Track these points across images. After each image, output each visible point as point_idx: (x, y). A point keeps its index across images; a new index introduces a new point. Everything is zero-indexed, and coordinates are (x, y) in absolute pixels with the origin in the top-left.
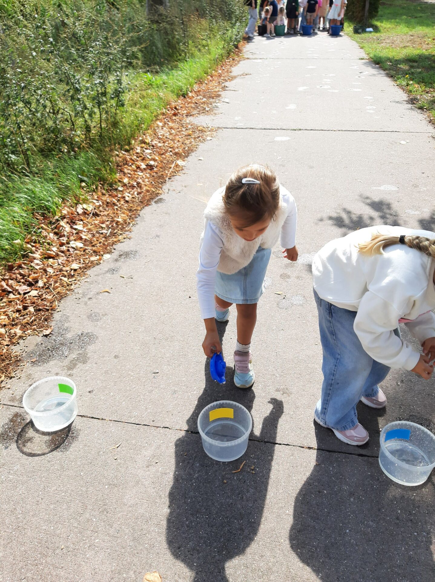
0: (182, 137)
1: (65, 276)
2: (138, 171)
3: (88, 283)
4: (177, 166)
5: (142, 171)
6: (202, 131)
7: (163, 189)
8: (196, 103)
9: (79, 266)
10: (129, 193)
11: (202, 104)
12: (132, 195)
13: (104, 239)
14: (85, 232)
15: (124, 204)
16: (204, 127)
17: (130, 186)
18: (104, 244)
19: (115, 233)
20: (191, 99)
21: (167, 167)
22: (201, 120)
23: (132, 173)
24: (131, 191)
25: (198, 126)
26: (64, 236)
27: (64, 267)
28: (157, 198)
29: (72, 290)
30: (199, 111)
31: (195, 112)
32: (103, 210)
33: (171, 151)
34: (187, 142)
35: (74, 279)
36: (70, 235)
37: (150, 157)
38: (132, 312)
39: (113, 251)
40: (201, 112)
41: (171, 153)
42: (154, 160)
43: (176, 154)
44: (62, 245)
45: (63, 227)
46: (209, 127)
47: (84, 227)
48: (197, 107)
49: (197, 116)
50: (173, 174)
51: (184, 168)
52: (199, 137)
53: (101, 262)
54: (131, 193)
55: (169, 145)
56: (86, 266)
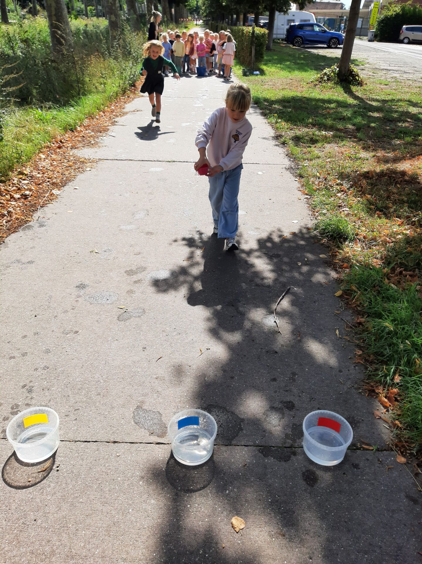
0: (62, 168)
2: (12, 201)
4: (51, 195)
5: (16, 200)
6: (83, 162)
7: (33, 217)
8: (83, 137)
11: (89, 137)
12: (1, 223)
16: (85, 159)
20: (79, 133)
21: (42, 196)
22: (84, 153)
23: (5, 203)
24: (1, 220)
25: (80, 157)
28: (26, 225)
30: (84, 144)
31: (81, 145)
33: (49, 181)
34: (67, 173)
37: (26, 188)
40: (86, 145)
41: (48, 183)
42: (30, 190)
43: (53, 184)
46: (90, 159)
48: (83, 141)
49: (81, 149)
50: (46, 202)
51: (58, 196)
52: (79, 168)
55: (48, 176)
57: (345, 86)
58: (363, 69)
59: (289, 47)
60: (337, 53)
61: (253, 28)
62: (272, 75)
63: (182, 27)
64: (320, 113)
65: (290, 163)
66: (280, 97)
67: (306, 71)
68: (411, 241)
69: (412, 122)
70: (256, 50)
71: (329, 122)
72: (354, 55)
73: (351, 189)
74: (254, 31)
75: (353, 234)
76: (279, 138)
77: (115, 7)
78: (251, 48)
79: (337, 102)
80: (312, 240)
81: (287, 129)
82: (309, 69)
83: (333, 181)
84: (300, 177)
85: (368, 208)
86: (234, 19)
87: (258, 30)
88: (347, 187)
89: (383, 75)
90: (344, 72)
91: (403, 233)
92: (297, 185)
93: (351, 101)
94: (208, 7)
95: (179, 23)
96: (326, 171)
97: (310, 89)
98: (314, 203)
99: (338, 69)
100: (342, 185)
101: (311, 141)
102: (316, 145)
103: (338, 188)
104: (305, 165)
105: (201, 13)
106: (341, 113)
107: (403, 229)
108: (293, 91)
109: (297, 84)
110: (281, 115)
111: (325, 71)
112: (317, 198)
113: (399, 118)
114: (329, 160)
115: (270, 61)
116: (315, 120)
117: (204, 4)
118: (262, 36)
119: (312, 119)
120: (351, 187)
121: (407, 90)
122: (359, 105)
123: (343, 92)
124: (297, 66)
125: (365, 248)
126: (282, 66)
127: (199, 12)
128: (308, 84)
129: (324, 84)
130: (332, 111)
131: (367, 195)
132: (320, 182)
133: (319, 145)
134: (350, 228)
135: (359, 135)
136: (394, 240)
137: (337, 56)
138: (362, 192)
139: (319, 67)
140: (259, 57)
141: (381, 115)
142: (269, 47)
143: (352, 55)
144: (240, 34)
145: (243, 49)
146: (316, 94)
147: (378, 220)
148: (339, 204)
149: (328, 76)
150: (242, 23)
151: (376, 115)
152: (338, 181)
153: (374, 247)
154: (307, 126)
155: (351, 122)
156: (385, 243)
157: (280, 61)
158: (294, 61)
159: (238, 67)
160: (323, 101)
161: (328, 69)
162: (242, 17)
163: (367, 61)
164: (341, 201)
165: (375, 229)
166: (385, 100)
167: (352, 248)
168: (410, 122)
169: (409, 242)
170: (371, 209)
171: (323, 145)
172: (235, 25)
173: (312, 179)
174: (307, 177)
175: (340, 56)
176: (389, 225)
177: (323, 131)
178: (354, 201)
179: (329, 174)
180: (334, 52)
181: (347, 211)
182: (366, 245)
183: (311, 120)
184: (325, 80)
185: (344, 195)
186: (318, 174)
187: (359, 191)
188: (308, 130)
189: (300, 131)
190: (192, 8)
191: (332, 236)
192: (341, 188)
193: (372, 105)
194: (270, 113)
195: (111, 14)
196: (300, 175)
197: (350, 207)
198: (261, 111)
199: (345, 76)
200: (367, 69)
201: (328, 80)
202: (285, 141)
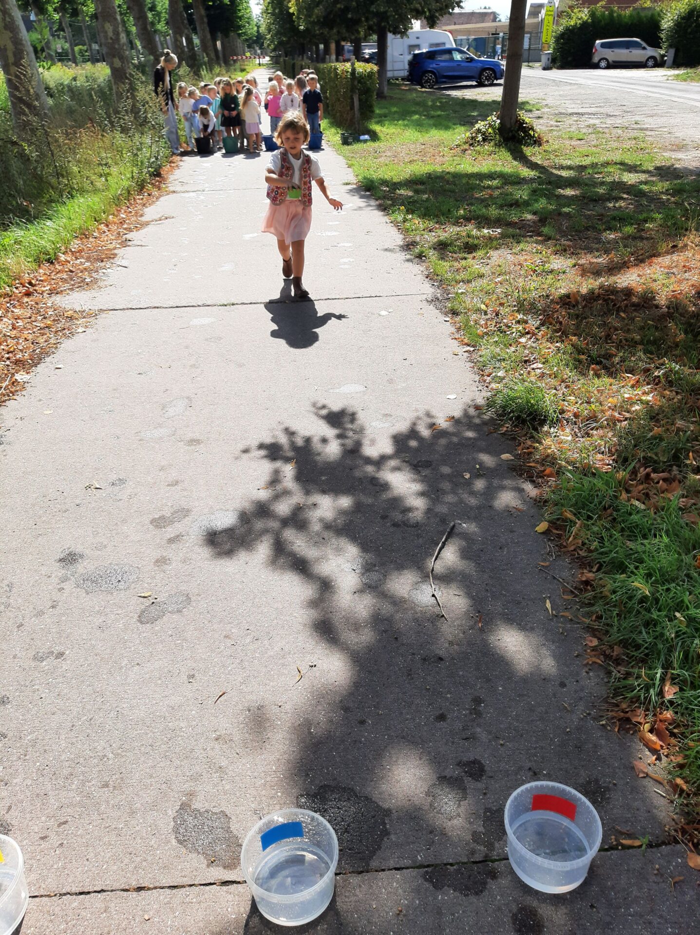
0: (34, 333)
8: (72, 272)
11: (81, 272)
20: (63, 265)
22: (74, 300)
25: (66, 309)
30: (73, 285)
31: (65, 287)
33: (8, 358)
34: (41, 339)
40: (76, 286)
41: (8, 363)
46: (85, 311)
48: (71, 279)
49: (68, 293)
51: (26, 385)
52: (64, 329)
57: (513, 147)
58: (539, 117)
59: (416, 90)
60: (494, 93)
61: (353, 64)
62: (390, 140)
63: (235, 70)
64: (477, 198)
65: (433, 291)
66: (407, 176)
67: (447, 128)
68: (658, 414)
69: (631, 199)
70: (360, 100)
71: (494, 212)
72: (523, 95)
73: (543, 328)
74: (354, 70)
75: (555, 411)
76: (412, 247)
77: (119, 44)
78: (352, 99)
79: (501, 176)
80: (485, 429)
81: (424, 230)
82: (450, 124)
83: (509, 317)
84: (453, 314)
85: (575, 359)
86: (321, 52)
87: (361, 67)
88: (536, 325)
89: (572, 124)
90: (509, 126)
91: (640, 400)
92: (449, 328)
93: (526, 172)
94: (276, 35)
95: (231, 65)
96: (496, 300)
97: (455, 158)
98: (481, 360)
99: (499, 121)
100: (526, 322)
101: (465, 248)
102: (474, 254)
103: (521, 328)
104: (460, 291)
105: (265, 45)
106: (511, 194)
107: (640, 393)
108: (428, 164)
109: (433, 151)
110: (412, 207)
111: (477, 126)
112: (487, 350)
113: (608, 194)
114: (499, 279)
115: (385, 117)
116: (470, 211)
117: (269, 30)
118: (368, 76)
119: (465, 209)
120: (542, 324)
121: (615, 145)
122: (539, 177)
123: (510, 158)
124: (431, 122)
125: (579, 435)
126: (406, 122)
127: (263, 42)
128: (451, 149)
129: (478, 148)
130: (497, 193)
131: (571, 337)
132: (487, 320)
133: (480, 253)
134: (548, 400)
135: (546, 230)
136: (627, 415)
137: (495, 99)
138: (563, 333)
139: (466, 120)
140: (367, 112)
141: (577, 192)
142: (383, 93)
143: (520, 95)
144: (332, 75)
145: (339, 100)
146: (468, 165)
147: (596, 380)
148: (525, 357)
149: (483, 135)
150: (334, 57)
151: (569, 192)
152: (520, 316)
153: (595, 432)
154: (456, 223)
155: (530, 208)
156: (612, 423)
157: (404, 115)
158: (425, 113)
159: (333, 130)
160: (480, 176)
161: (483, 123)
162: (333, 46)
163: (545, 103)
164: (527, 352)
165: (592, 397)
166: (582, 166)
167: (555, 436)
168: (627, 199)
169: (654, 417)
170: (580, 361)
171: (487, 253)
172: (323, 61)
173: (474, 317)
174: (466, 313)
175: (500, 99)
176: (614, 388)
177: (484, 228)
178: (549, 349)
179: (502, 304)
180: (489, 92)
181: (540, 369)
182: (579, 429)
183: (462, 212)
184: (478, 141)
185: (532, 340)
186: (483, 307)
187: (557, 331)
188: (458, 229)
189: (446, 232)
190: (250, 38)
191: (518, 418)
192: (525, 329)
193: (561, 177)
194: (393, 205)
195: (114, 56)
196: (451, 310)
197: (544, 360)
198: (377, 203)
199: (512, 131)
200: (546, 116)
201: (484, 140)
202: (422, 252)
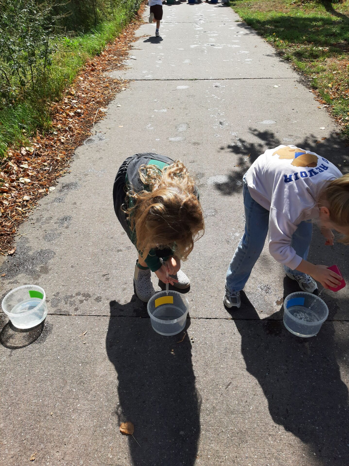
0: (101, 89)
1: (19, 207)
2: (68, 117)
3: (39, 211)
4: (100, 112)
5: (72, 117)
6: (116, 83)
7: (91, 132)
8: (109, 60)
9: (30, 197)
10: (63, 136)
11: (114, 61)
12: (66, 137)
13: (47, 175)
14: (30, 170)
15: (60, 145)
16: (118, 80)
17: (63, 131)
18: (48, 179)
19: (56, 169)
20: (104, 57)
21: (92, 114)
22: (115, 74)
23: (63, 120)
24: (65, 135)
25: (113, 79)
26: (13, 174)
27: (17, 199)
28: (88, 139)
29: (27, 217)
30: (112, 67)
31: (109, 68)
32: (43, 151)
33: (93, 101)
34: (106, 92)
35: (27, 208)
36: (18, 173)
37: (76, 106)
38: (80, 231)
39: (57, 183)
40: (114, 68)
41: (94, 102)
42: (81, 108)
43: (98, 102)
44: (13, 181)
45: (11, 166)
47: (29, 166)
48: (110, 64)
49: (111, 71)
50: (97, 119)
51: (106, 114)
52: (115, 88)
53: (48, 193)
54: (65, 136)
55: (91, 96)
56: (36, 197)
